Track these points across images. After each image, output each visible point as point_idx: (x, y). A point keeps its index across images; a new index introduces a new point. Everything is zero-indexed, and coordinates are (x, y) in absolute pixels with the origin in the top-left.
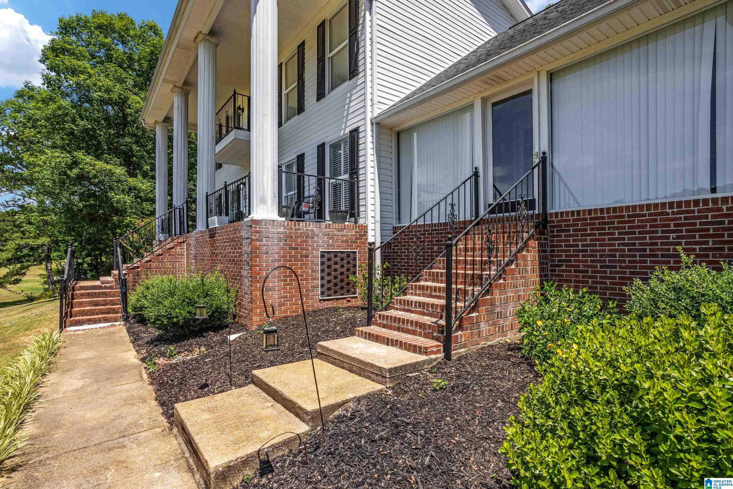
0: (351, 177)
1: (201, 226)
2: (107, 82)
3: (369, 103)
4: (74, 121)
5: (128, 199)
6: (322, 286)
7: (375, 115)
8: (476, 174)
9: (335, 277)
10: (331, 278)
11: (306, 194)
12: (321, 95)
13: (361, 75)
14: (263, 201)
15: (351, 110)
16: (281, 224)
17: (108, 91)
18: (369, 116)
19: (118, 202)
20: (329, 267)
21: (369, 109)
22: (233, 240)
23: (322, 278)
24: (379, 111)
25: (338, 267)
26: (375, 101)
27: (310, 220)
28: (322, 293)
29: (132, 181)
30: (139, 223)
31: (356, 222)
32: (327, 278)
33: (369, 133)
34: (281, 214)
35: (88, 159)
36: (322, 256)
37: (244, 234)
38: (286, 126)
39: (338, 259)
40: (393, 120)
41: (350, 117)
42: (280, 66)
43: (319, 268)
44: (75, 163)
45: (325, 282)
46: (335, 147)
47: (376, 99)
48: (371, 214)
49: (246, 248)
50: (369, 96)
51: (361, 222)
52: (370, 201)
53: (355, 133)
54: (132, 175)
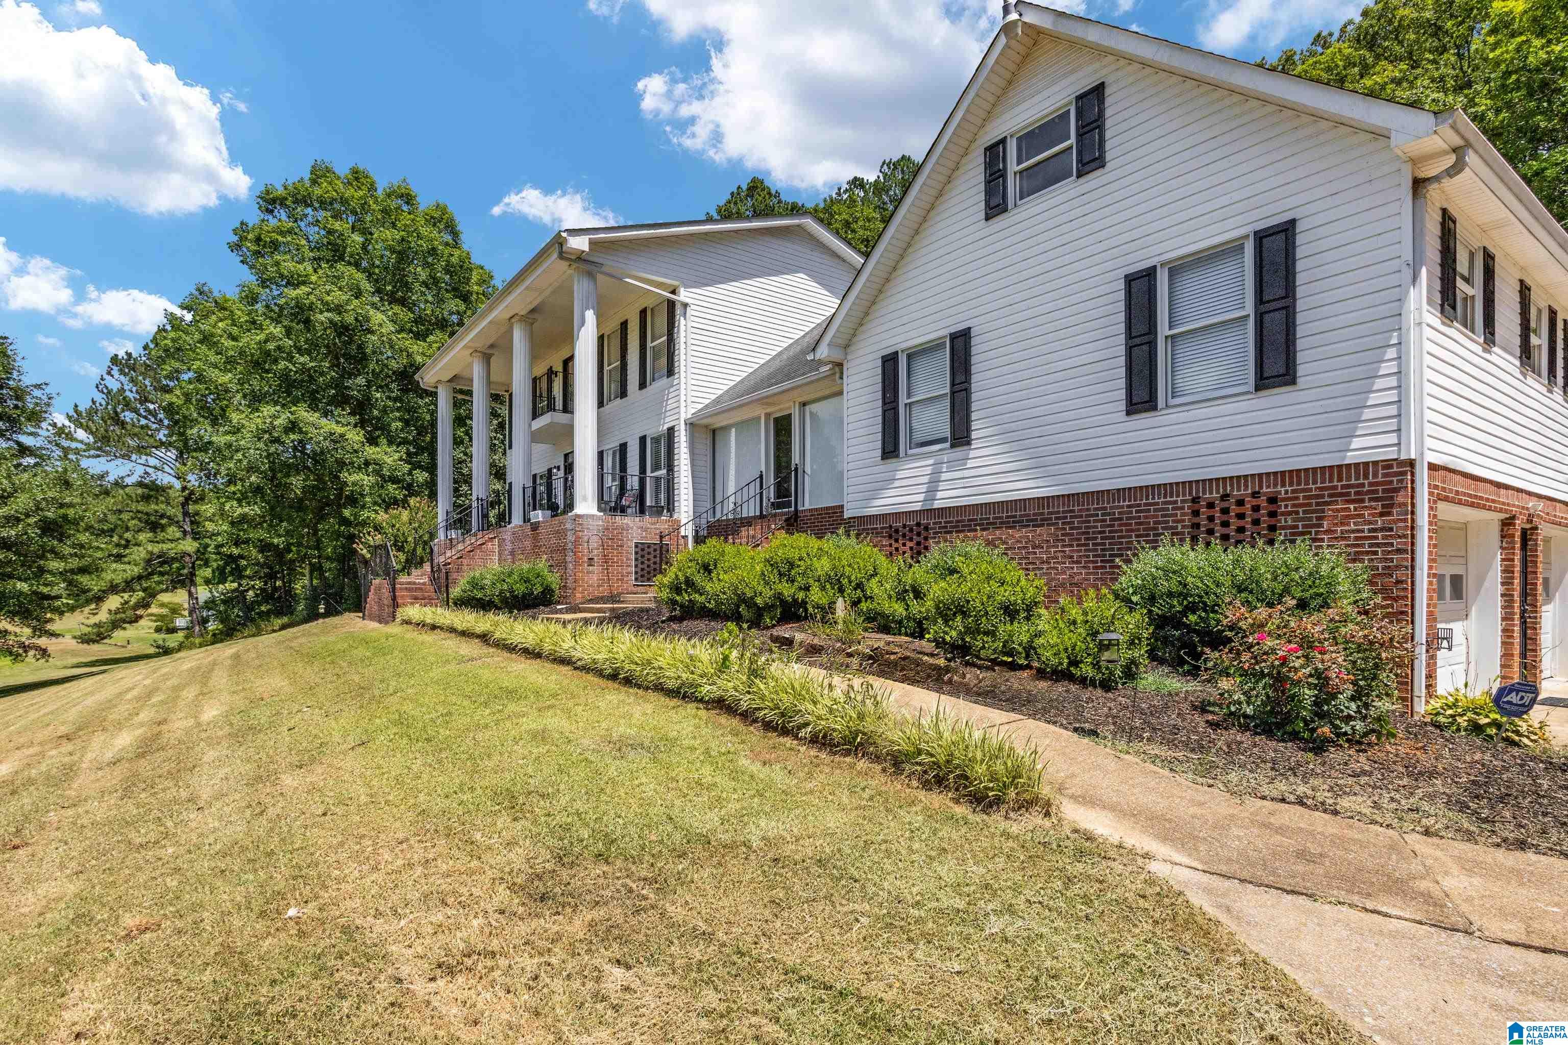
0: (668, 474)
1: (517, 519)
2: (337, 296)
3: (683, 404)
4: (290, 358)
5: (366, 480)
6: (636, 573)
7: (689, 416)
8: (761, 477)
9: (648, 566)
10: (645, 566)
11: (629, 487)
12: (643, 385)
13: (677, 376)
14: (585, 499)
15: (668, 408)
16: (599, 518)
17: (338, 309)
18: (683, 417)
19: (354, 484)
20: (643, 556)
21: (683, 409)
22: (558, 532)
23: (636, 566)
24: (693, 411)
25: (651, 557)
26: (689, 401)
27: (631, 515)
28: (636, 579)
29: (371, 452)
30: (382, 517)
31: (671, 516)
32: (640, 566)
33: (683, 433)
34: (600, 509)
35: (313, 417)
36: (636, 546)
37: (568, 526)
38: (608, 408)
39: (651, 550)
40: (705, 422)
41: (668, 414)
42: (601, 338)
43: (633, 557)
44: (293, 426)
45: (639, 570)
46: (656, 440)
47: (690, 399)
48: (683, 509)
49: (570, 537)
50: (683, 398)
51: (675, 516)
52: (683, 497)
53: (671, 430)
54: (372, 441)
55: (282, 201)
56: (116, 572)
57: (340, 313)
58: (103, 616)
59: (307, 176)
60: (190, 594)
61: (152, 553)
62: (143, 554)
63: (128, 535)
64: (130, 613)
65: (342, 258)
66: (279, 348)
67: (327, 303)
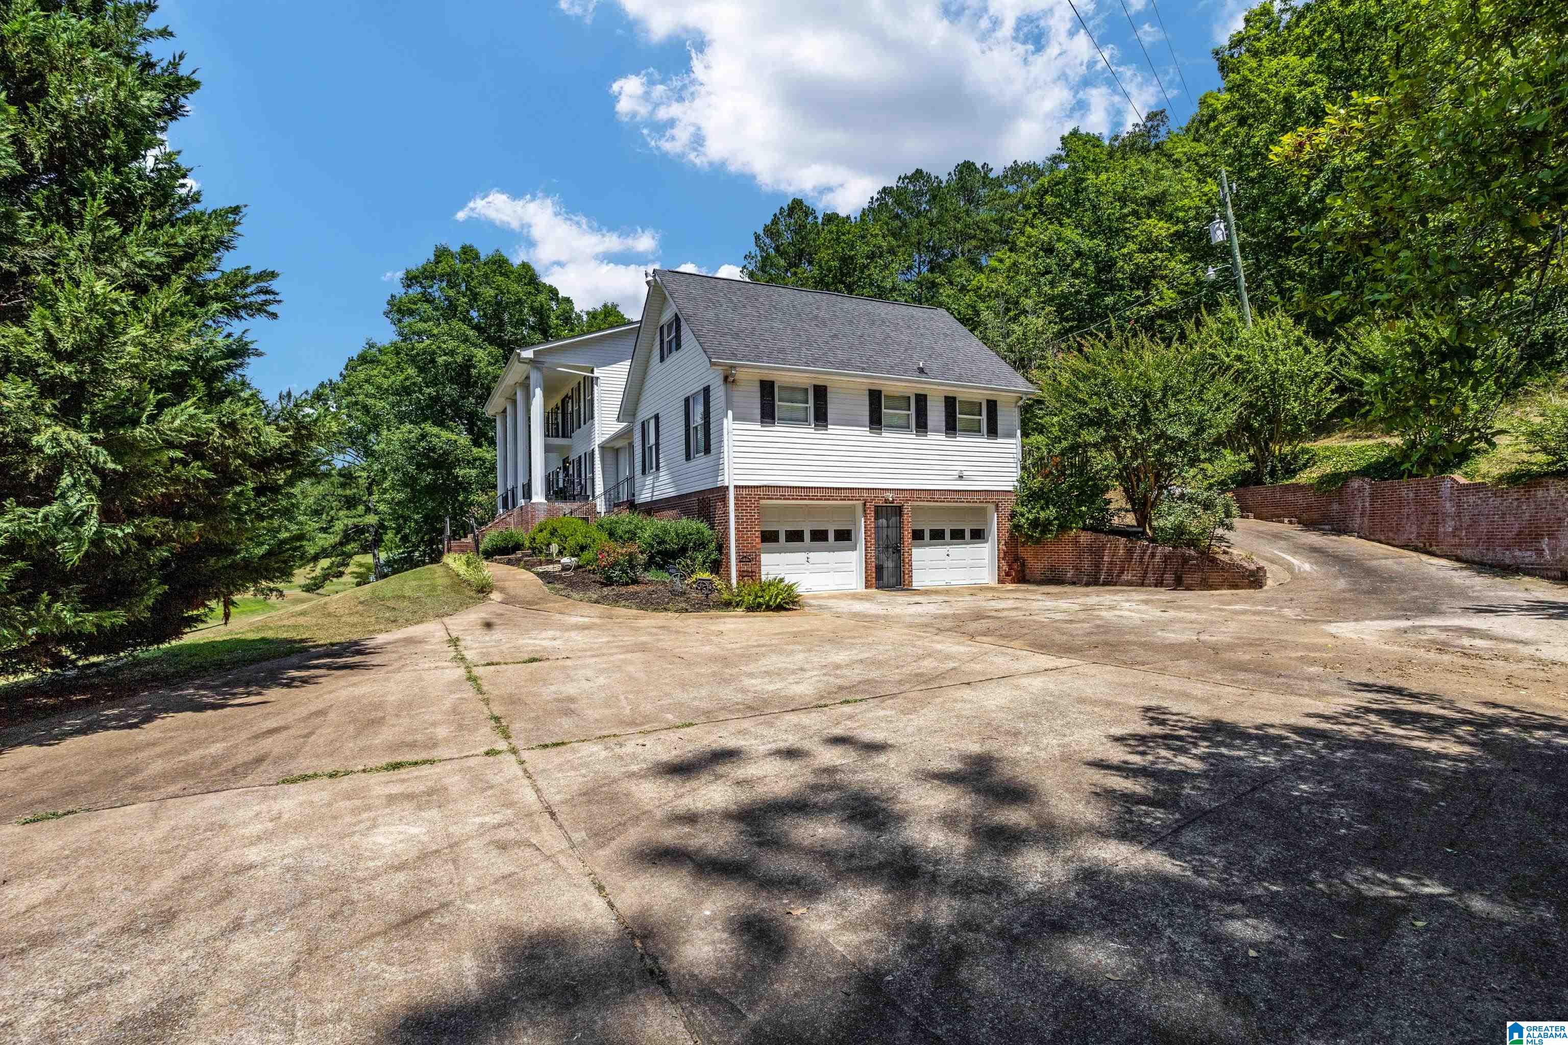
3: (597, 436)
7: (600, 442)
14: (537, 494)
18: (597, 443)
33: (597, 452)
34: (547, 499)
48: (599, 496)
50: (597, 432)
55: (415, 277)
56: (326, 540)
57: (452, 356)
58: (318, 572)
59: (432, 258)
60: (374, 555)
61: (347, 525)
62: (342, 527)
63: (332, 513)
64: (335, 569)
65: (455, 316)
66: (414, 384)
67: (444, 350)
